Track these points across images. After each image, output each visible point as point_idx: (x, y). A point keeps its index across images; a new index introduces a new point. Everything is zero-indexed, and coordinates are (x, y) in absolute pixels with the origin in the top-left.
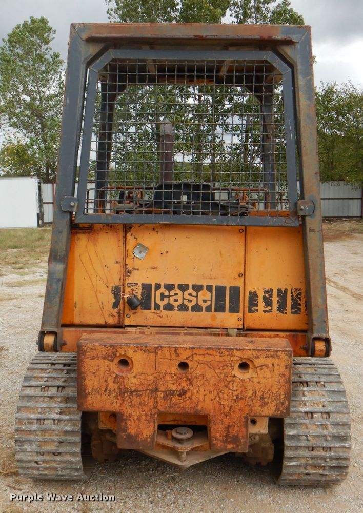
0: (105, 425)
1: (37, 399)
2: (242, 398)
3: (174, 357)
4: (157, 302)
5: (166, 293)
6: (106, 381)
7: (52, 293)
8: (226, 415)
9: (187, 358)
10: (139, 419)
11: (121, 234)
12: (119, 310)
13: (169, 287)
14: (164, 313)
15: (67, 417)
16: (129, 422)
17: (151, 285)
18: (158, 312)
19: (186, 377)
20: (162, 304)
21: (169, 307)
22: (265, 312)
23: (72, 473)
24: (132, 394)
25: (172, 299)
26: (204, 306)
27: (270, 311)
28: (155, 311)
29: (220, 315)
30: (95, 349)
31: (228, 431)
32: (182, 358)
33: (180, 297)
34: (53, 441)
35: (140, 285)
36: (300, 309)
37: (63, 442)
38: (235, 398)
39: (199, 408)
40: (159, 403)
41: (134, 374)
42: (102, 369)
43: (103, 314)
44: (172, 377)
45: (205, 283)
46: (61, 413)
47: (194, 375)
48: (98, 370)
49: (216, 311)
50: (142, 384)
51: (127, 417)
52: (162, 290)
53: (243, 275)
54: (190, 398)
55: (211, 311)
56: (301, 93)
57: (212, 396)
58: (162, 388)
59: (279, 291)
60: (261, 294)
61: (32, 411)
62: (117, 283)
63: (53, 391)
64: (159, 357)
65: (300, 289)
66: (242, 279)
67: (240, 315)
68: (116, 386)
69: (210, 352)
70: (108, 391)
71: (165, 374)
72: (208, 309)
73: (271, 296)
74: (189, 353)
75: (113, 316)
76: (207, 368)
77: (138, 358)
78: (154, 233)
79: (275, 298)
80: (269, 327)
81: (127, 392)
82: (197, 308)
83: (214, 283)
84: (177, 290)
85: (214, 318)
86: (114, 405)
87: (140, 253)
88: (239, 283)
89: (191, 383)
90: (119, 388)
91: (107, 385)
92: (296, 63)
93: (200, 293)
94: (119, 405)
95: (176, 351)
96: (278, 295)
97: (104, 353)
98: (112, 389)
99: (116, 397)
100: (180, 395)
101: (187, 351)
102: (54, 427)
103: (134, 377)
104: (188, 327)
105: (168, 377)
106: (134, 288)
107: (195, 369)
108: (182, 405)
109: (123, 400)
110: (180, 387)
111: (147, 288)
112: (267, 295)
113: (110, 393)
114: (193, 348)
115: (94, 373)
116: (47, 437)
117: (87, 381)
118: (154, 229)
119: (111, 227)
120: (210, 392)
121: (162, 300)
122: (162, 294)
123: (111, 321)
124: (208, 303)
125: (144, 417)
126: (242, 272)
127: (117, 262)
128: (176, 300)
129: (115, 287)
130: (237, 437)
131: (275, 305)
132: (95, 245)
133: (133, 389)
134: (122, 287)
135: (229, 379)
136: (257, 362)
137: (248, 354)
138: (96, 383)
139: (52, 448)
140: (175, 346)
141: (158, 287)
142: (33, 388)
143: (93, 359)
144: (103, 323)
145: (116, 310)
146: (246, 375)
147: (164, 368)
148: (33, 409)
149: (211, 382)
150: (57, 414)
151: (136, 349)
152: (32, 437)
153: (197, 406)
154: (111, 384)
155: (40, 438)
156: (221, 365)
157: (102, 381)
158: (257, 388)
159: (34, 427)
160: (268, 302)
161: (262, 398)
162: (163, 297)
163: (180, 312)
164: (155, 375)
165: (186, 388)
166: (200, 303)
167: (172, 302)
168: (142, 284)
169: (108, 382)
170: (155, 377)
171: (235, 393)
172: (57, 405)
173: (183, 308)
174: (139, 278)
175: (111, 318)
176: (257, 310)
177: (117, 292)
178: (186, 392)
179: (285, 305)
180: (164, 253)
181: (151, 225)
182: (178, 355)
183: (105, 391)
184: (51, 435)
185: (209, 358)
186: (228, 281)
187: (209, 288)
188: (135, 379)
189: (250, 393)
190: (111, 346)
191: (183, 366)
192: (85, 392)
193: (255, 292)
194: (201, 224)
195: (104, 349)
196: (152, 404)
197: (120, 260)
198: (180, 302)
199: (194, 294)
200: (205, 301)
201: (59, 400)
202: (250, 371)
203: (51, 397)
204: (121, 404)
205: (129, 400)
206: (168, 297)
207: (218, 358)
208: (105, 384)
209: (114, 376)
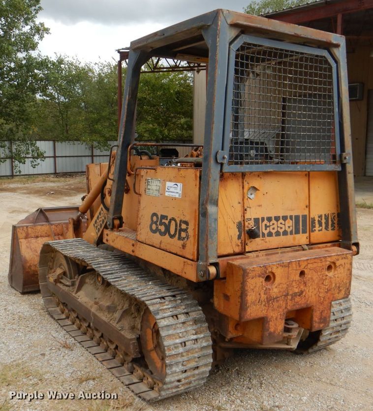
0: (232, 334)
1: (174, 327)
2: (330, 290)
3: (298, 268)
4: (263, 231)
5: (268, 224)
6: (260, 294)
7: (212, 230)
8: (322, 304)
9: (304, 268)
10: (276, 319)
11: (241, 180)
12: (242, 241)
13: (269, 219)
14: (268, 239)
15: (202, 336)
16: (271, 323)
17: (259, 219)
18: (264, 238)
19: (304, 281)
20: (266, 232)
21: (270, 234)
22: (319, 231)
23: (200, 382)
24: (274, 301)
25: (271, 227)
26: (289, 230)
27: (321, 230)
28: (263, 238)
29: (297, 236)
30: (254, 271)
31: (322, 314)
32: (302, 268)
33: (275, 226)
34: (195, 358)
35: (253, 219)
36: (335, 227)
37: (200, 357)
38: (326, 290)
39: (308, 302)
40: (289, 304)
41: (276, 285)
42: (258, 286)
43: (232, 245)
44: (296, 283)
45: (288, 214)
46: (196, 334)
47: (307, 279)
48: (255, 287)
49: (295, 234)
50: (280, 292)
51: (270, 319)
52: (266, 222)
53: (308, 206)
54: (305, 296)
55: (292, 234)
56: (342, 81)
57: (315, 292)
58: (291, 293)
59: (325, 215)
60: (317, 219)
61: (174, 337)
62: (240, 220)
63: (182, 318)
64: (290, 269)
65: (335, 213)
66: (308, 209)
67: (307, 234)
68: (265, 296)
69: (316, 260)
70: (260, 302)
71: (293, 281)
72: (291, 233)
73: (321, 219)
74: (306, 263)
75: (238, 246)
76: (314, 272)
77: (279, 272)
78: (259, 179)
79: (323, 221)
80: (321, 241)
81: (271, 300)
82: (285, 233)
83: (294, 214)
84: (274, 221)
85: (294, 239)
86: (263, 311)
87: (251, 194)
88: (306, 213)
89: (306, 285)
90: (267, 298)
91: (260, 297)
92: (339, 61)
93: (286, 222)
94: (266, 311)
95: (299, 263)
96: (325, 219)
97: (259, 272)
98: (263, 300)
99: (265, 305)
100: (299, 296)
101: (305, 262)
102: (195, 346)
103: (276, 287)
104: (281, 248)
105: (294, 284)
106: (250, 222)
107: (309, 275)
108: (300, 302)
109: (269, 306)
110: (300, 289)
111: (257, 221)
112: (320, 219)
113: (261, 303)
114: (308, 260)
115: (253, 289)
116: (190, 355)
117: (248, 297)
118: (258, 176)
119: (235, 175)
120: (315, 289)
121: (266, 229)
122: (266, 225)
123: (237, 250)
124: (291, 228)
125: (279, 316)
126: (308, 204)
127: (239, 203)
128: (273, 229)
129: (238, 222)
130: (326, 317)
131: (324, 225)
132: (225, 190)
133: (275, 297)
134: (242, 222)
135: (324, 278)
136: (338, 263)
137: (333, 259)
138: (254, 297)
139: (193, 364)
140: (298, 260)
141: (263, 219)
142: (166, 319)
143: (253, 278)
144: (232, 252)
145: (240, 241)
146: (331, 274)
147: (292, 277)
148: (174, 336)
149: (316, 282)
150: (193, 334)
151: (278, 266)
152: (180, 359)
153: (307, 301)
154: (263, 295)
155: (185, 358)
156: (321, 269)
157: (258, 294)
158: (337, 281)
159: (181, 350)
160: (320, 224)
161: (339, 287)
162: (266, 227)
163: (276, 237)
164: (288, 283)
165: (303, 290)
166: (287, 229)
167: (272, 231)
168: (254, 219)
169: (261, 294)
170: (288, 285)
171: (327, 287)
172: (190, 328)
173: (278, 234)
174: (252, 214)
175: (237, 247)
176: (315, 230)
177: (240, 226)
178: (303, 292)
179: (328, 225)
180: (265, 194)
181: (257, 173)
182: (300, 266)
183: (259, 302)
184: (192, 353)
185: (315, 265)
186: (300, 212)
187: (291, 217)
188: (276, 289)
189: (334, 285)
190: (263, 267)
191: (302, 273)
192: (246, 305)
193: (314, 218)
194: (291, 171)
195: (260, 269)
196: (284, 305)
197: (241, 201)
198: (276, 230)
199: (283, 222)
200: (289, 227)
201: (191, 323)
202: (333, 270)
203: (184, 323)
204: (267, 310)
205: (272, 306)
206: (269, 226)
207: (320, 264)
208: (259, 296)
209: (265, 289)
